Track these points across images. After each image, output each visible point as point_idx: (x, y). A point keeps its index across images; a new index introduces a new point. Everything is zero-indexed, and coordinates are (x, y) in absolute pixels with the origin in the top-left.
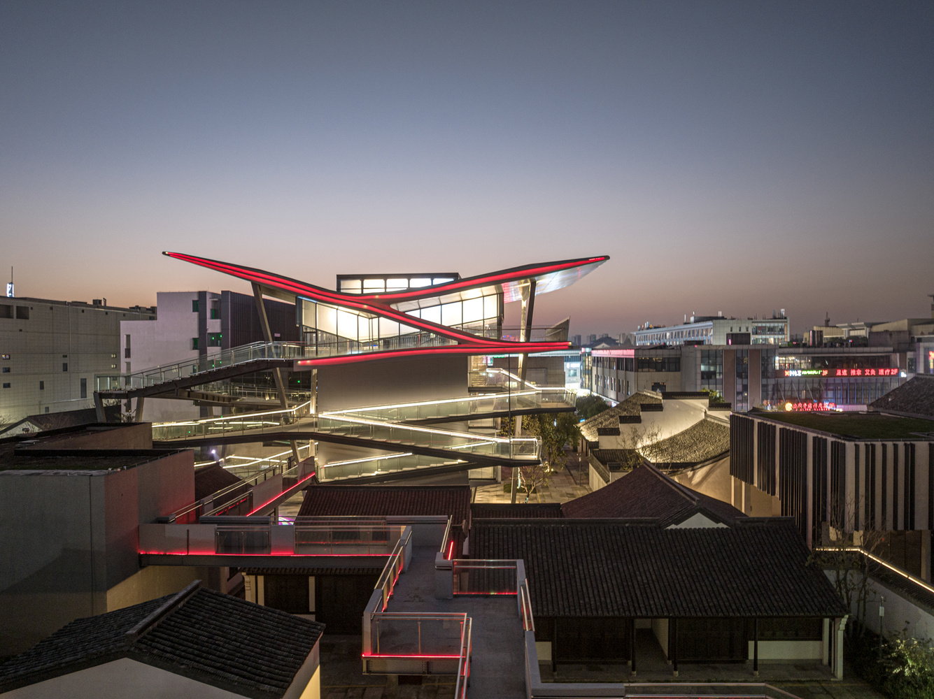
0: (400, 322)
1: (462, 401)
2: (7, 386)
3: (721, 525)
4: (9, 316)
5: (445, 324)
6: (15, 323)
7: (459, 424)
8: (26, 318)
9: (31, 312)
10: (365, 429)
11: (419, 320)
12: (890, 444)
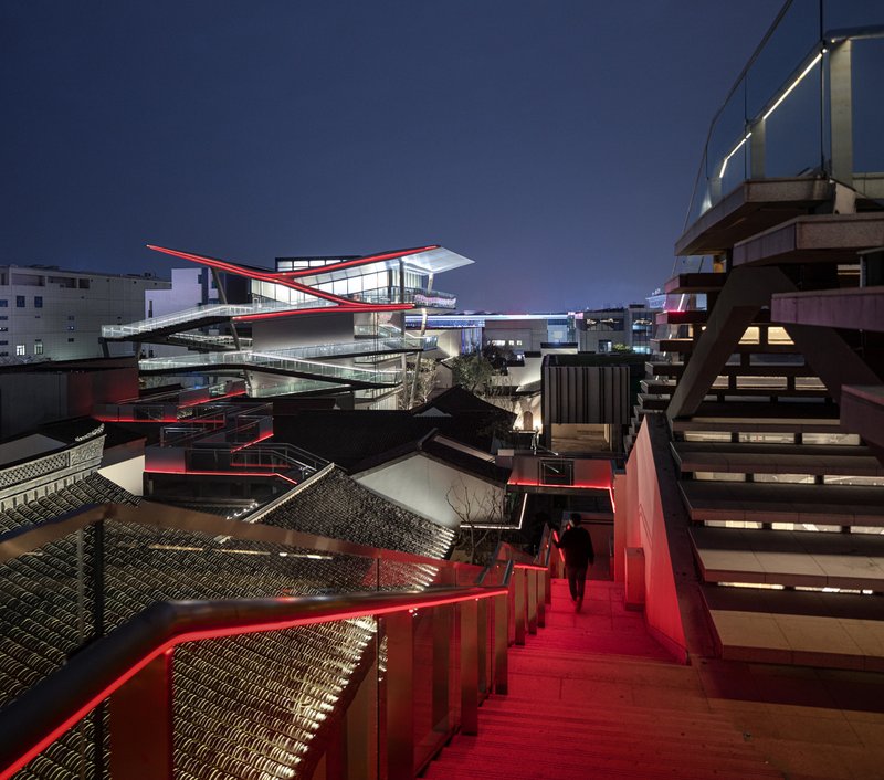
0: (305, 292)
1: (349, 345)
2: (71, 340)
3: (448, 415)
4: (74, 287)
5: (336, 293)
6: (78, 292)
7: (348, 361)
8: (87, 287)
9: (91, 284)
10: (278, 363)
11: (318, 291)
12: (572, 368)
